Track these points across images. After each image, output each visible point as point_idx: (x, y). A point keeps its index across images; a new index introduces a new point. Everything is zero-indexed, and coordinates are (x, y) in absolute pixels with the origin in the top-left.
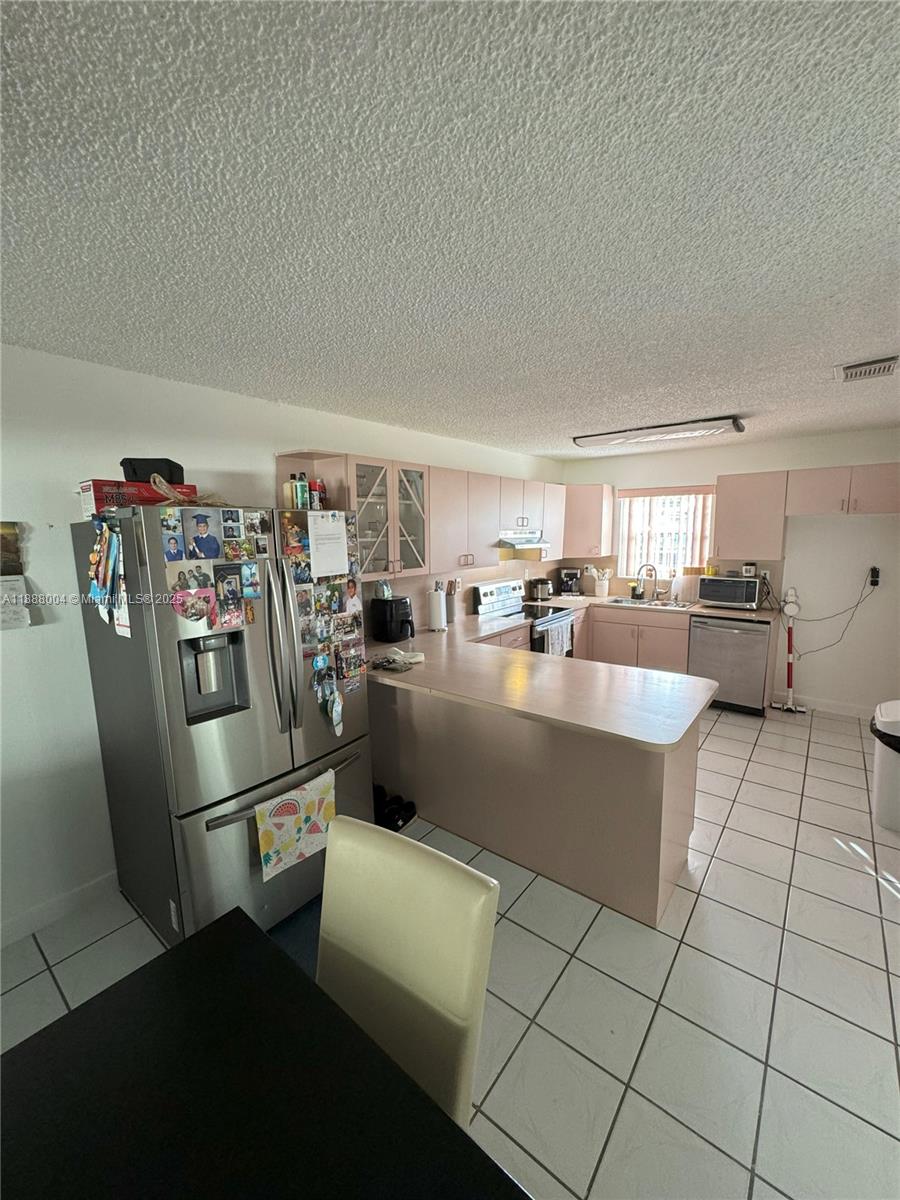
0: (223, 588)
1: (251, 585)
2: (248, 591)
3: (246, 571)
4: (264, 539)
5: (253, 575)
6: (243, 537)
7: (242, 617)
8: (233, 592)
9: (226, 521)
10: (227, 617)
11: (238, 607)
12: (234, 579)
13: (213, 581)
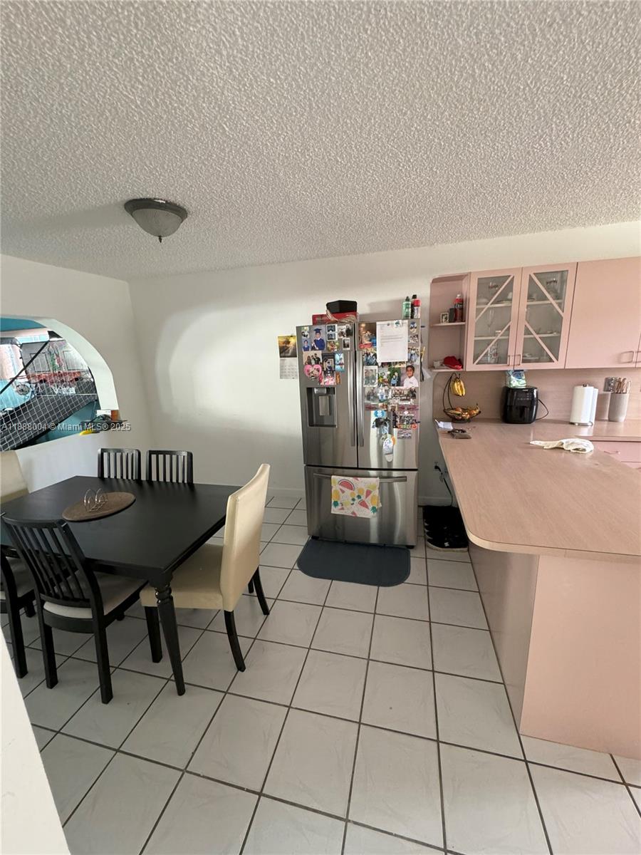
0: (326, 365)
1: (340, 364)
2: (338, 367)
3: (337, 357)
4: (348, 340)
5: (341, 359)
6: (337, 339)
7: (334, 381)
8: (330, 367)
9: (329, 331)
10: (327, 380)
11: (332, 375)
12: (331, 360)
13: (321, 361)
